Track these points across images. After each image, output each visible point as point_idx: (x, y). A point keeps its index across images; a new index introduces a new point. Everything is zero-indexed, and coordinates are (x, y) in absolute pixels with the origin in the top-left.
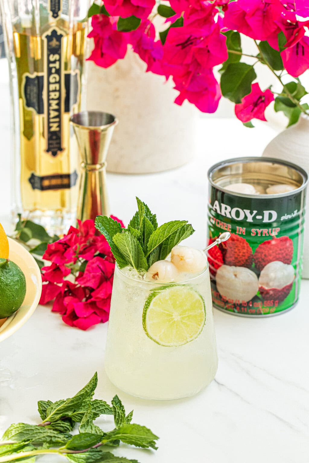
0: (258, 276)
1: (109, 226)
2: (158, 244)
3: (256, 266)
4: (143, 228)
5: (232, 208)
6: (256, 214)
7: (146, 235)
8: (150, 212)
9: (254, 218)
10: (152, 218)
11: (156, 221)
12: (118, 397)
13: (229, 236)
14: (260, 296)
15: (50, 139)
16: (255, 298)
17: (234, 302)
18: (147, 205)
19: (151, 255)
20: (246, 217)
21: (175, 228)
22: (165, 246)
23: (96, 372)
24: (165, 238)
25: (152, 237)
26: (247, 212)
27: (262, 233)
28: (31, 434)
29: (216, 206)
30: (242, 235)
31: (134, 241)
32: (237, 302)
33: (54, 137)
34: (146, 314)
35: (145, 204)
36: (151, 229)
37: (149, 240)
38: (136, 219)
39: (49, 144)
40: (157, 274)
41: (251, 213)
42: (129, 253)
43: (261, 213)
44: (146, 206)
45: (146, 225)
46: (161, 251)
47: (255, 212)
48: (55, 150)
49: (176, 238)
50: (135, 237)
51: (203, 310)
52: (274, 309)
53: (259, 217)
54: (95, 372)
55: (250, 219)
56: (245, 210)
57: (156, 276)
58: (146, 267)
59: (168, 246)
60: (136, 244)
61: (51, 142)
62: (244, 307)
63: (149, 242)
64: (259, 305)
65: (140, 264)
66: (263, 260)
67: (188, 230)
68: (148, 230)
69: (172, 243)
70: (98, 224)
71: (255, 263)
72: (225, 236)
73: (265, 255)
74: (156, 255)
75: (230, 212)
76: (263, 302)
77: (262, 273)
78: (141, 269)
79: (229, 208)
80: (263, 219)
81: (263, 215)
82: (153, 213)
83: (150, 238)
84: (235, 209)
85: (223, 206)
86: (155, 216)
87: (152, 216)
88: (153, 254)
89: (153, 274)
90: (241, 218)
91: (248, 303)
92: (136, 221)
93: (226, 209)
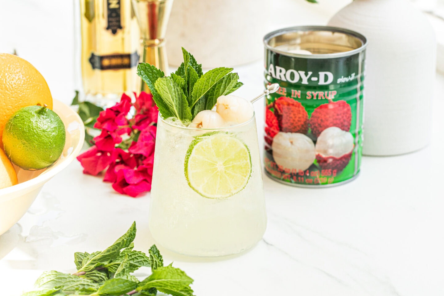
0: (315, 142)
1: (152, 74)
2: (203, 93)
3: (312, 132)
4: (188, 78)
5: (287, 70)
6: (312, 76)
7: (191, 84)
8: (196, 63)
9: (309, 80)
10: (197, 68)
11: (201, 71)
12: (156, 247)
13: (278, 87)
14: (317, 164)
15: (109, 16)
16: (312, 167)
17: (291, 171)
18: (194, 56)
19: (196, 106)
20: (301, 79)
21: (220, 76)
22: (211, 97)
23: (135, 222)
24: (210, 87)
25: (197, 86)
26: (302, 73)
27: (317, 96)
28: (63, 282)
29: (271, 70)
30: (297, 99)
31: (177, 90)
32: (294, 172)
33: (114, 15)
34: (187, 162)
35: (191, 55)
36: (196, 78)
37: (194, 88)
38: (182, 70)
39: (109, 22)
40: (201, 124)
41: (306, 74)
42: (172, 101)
43: (316, 74)
44: (192, 56)
45: (191, 74)
46: (207, 103)
47: (310, 73)
48: (115, 28)
49: (222, 87)
50: (178, 85)
51: (249, 161)
52: (332, 179)
53: (314, 79)
54: (133, 222)
55: (305, 82)
56: (299, 72)
57: (200, 126)
58: (190, 117)
59: (214, 97)
60: (179, 93)
61: (111, 19)
62: (301, 176)
63: (193, 91)
64: (316, 174)
65: (185, 115)
66: (319, 125)
67: (234, 79)
68: (192, 79)
69: (218, 93)
70: (140, 72)
71: (312, 129)
72: (274, 88)
73: (322, 120)
74: (201, 106)
75: (285, 75)
76: (320, 171)
77: (319, 139)
78: (186, 120)
79: (283, 70)
80: (318, 81)
81: (318, 76)
82: (198, 63)
83: (195, 86)
84: (290, 71)
85: (278, 68)
86: (200, 66)
87: (197, 66)
88: (199, 105)
89: (197, 124)
90: (296, 80)
91: (305, 172)
92: (182, 72)
93: (281, 71)
